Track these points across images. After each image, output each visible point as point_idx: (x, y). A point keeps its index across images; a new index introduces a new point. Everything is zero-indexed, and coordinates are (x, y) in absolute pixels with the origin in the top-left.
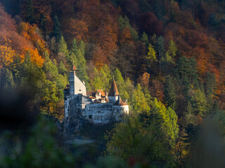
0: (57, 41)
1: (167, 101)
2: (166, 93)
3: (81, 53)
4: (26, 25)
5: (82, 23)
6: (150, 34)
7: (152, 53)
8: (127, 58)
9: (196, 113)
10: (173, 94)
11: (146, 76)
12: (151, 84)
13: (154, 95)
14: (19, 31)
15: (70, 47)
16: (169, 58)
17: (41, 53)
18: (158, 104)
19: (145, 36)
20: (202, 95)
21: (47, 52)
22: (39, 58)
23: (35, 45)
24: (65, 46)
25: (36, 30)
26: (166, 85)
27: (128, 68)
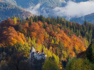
0: (28, 38)
1: (56, 54)
2: (56, 52)
3: (34, 41)
4: (20, 34)
5: (35, 33)
6: (52, 37)
7: (53, 41)
8: (46, 43)
9: (64, 57)
10: (58, 52)
11: (51, 48)
12: (52, 50)
13: (53, 52)
14: (18, 35)
15: (31, 39)
16: (57, 43)
17: (24, 41)
18: (54, 55)
19: (51, 37)
20: (66, 53)
21: (25, 41)
22: (23, 42)
23: (22, 39)
24: (30, 39)
25: (23, 35)
26: (56, 50)
27: (46, 45)
